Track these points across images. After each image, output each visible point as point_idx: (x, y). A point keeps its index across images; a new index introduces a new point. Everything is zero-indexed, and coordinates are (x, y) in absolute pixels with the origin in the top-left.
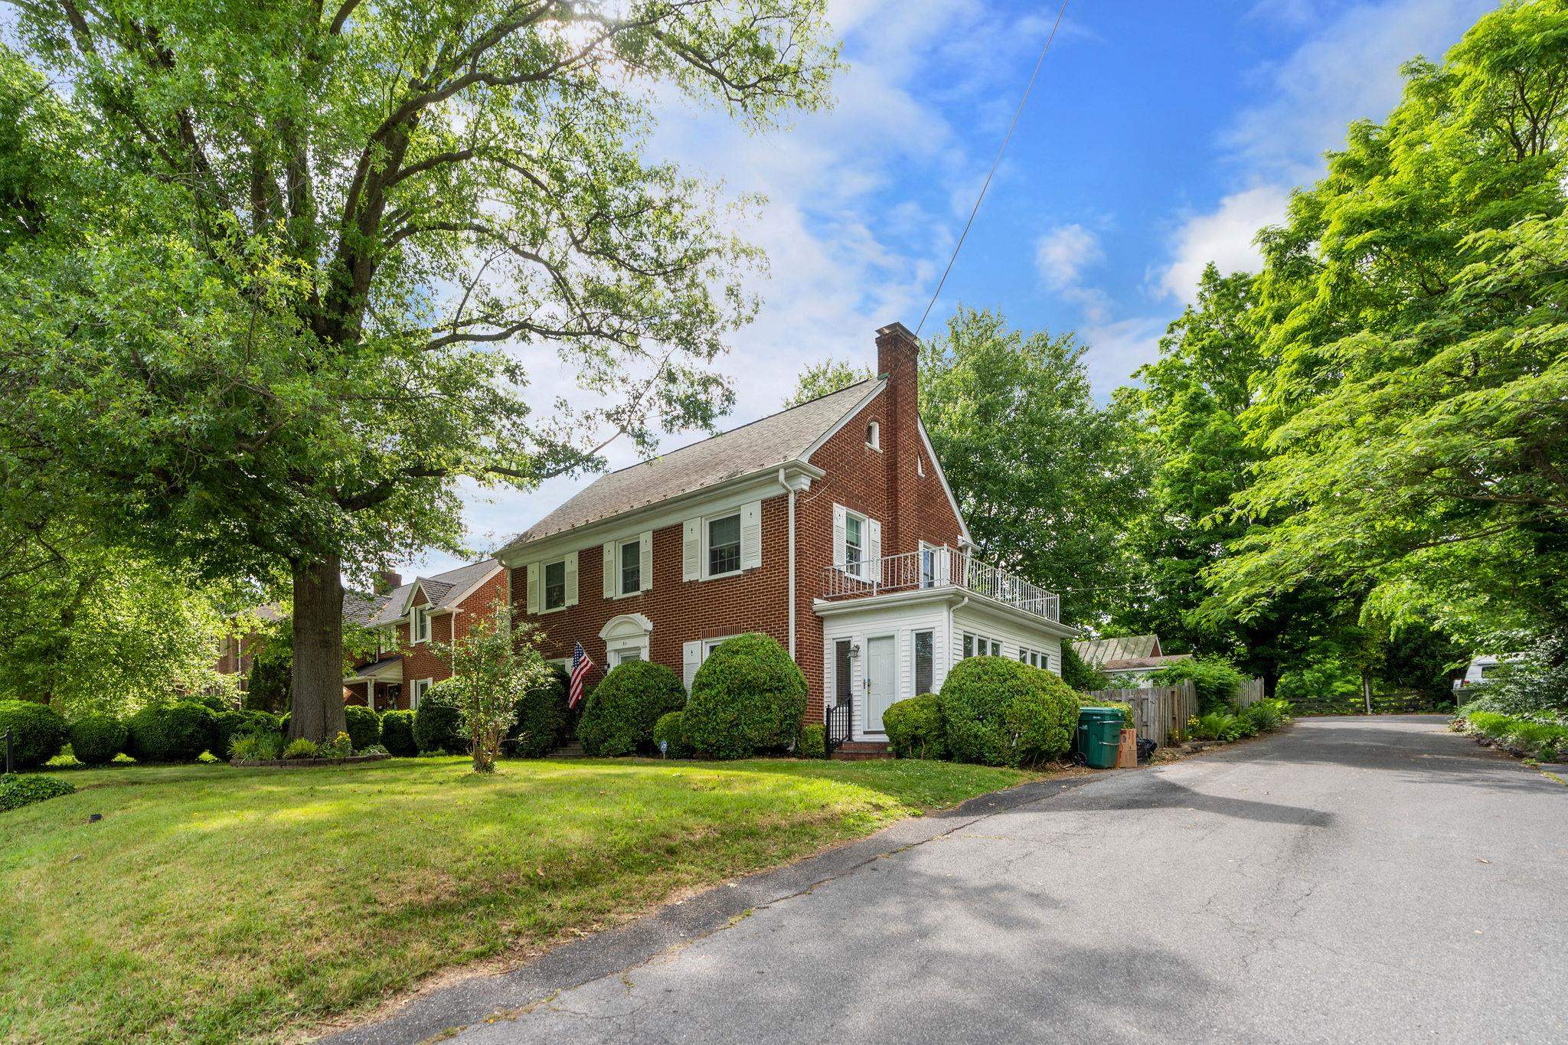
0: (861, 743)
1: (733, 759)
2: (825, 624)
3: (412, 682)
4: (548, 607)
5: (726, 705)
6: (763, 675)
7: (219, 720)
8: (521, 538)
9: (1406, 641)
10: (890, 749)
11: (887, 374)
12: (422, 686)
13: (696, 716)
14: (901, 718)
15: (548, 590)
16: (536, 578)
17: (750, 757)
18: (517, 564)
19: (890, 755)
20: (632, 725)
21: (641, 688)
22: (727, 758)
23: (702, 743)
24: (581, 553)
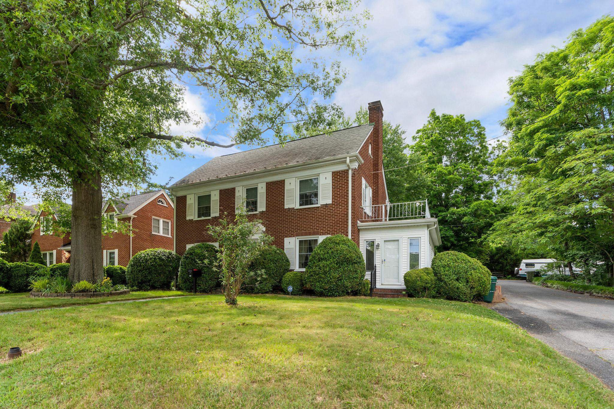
0: (381, 289)
1: (336, 296)
2: (361, 233)
3: (105, 251)
4: (199, 217)
5: (336, 269)
6: (354, 255)
7: (11, 268)
8: (183, 181)
9: (497, 254)
10: (404, 293)
11: (374, 123)
12: (110, 253)
13: (317, 275)
14: (418, 278)
15: (199, 208)
16: (192, 202)
17: (344, 295)
18: (181, 194)
19: (404, 295)
20: (272, 277)
21: (276, 259)
22: (333, 296)
23: (321, 288)
24: (221, 191)
